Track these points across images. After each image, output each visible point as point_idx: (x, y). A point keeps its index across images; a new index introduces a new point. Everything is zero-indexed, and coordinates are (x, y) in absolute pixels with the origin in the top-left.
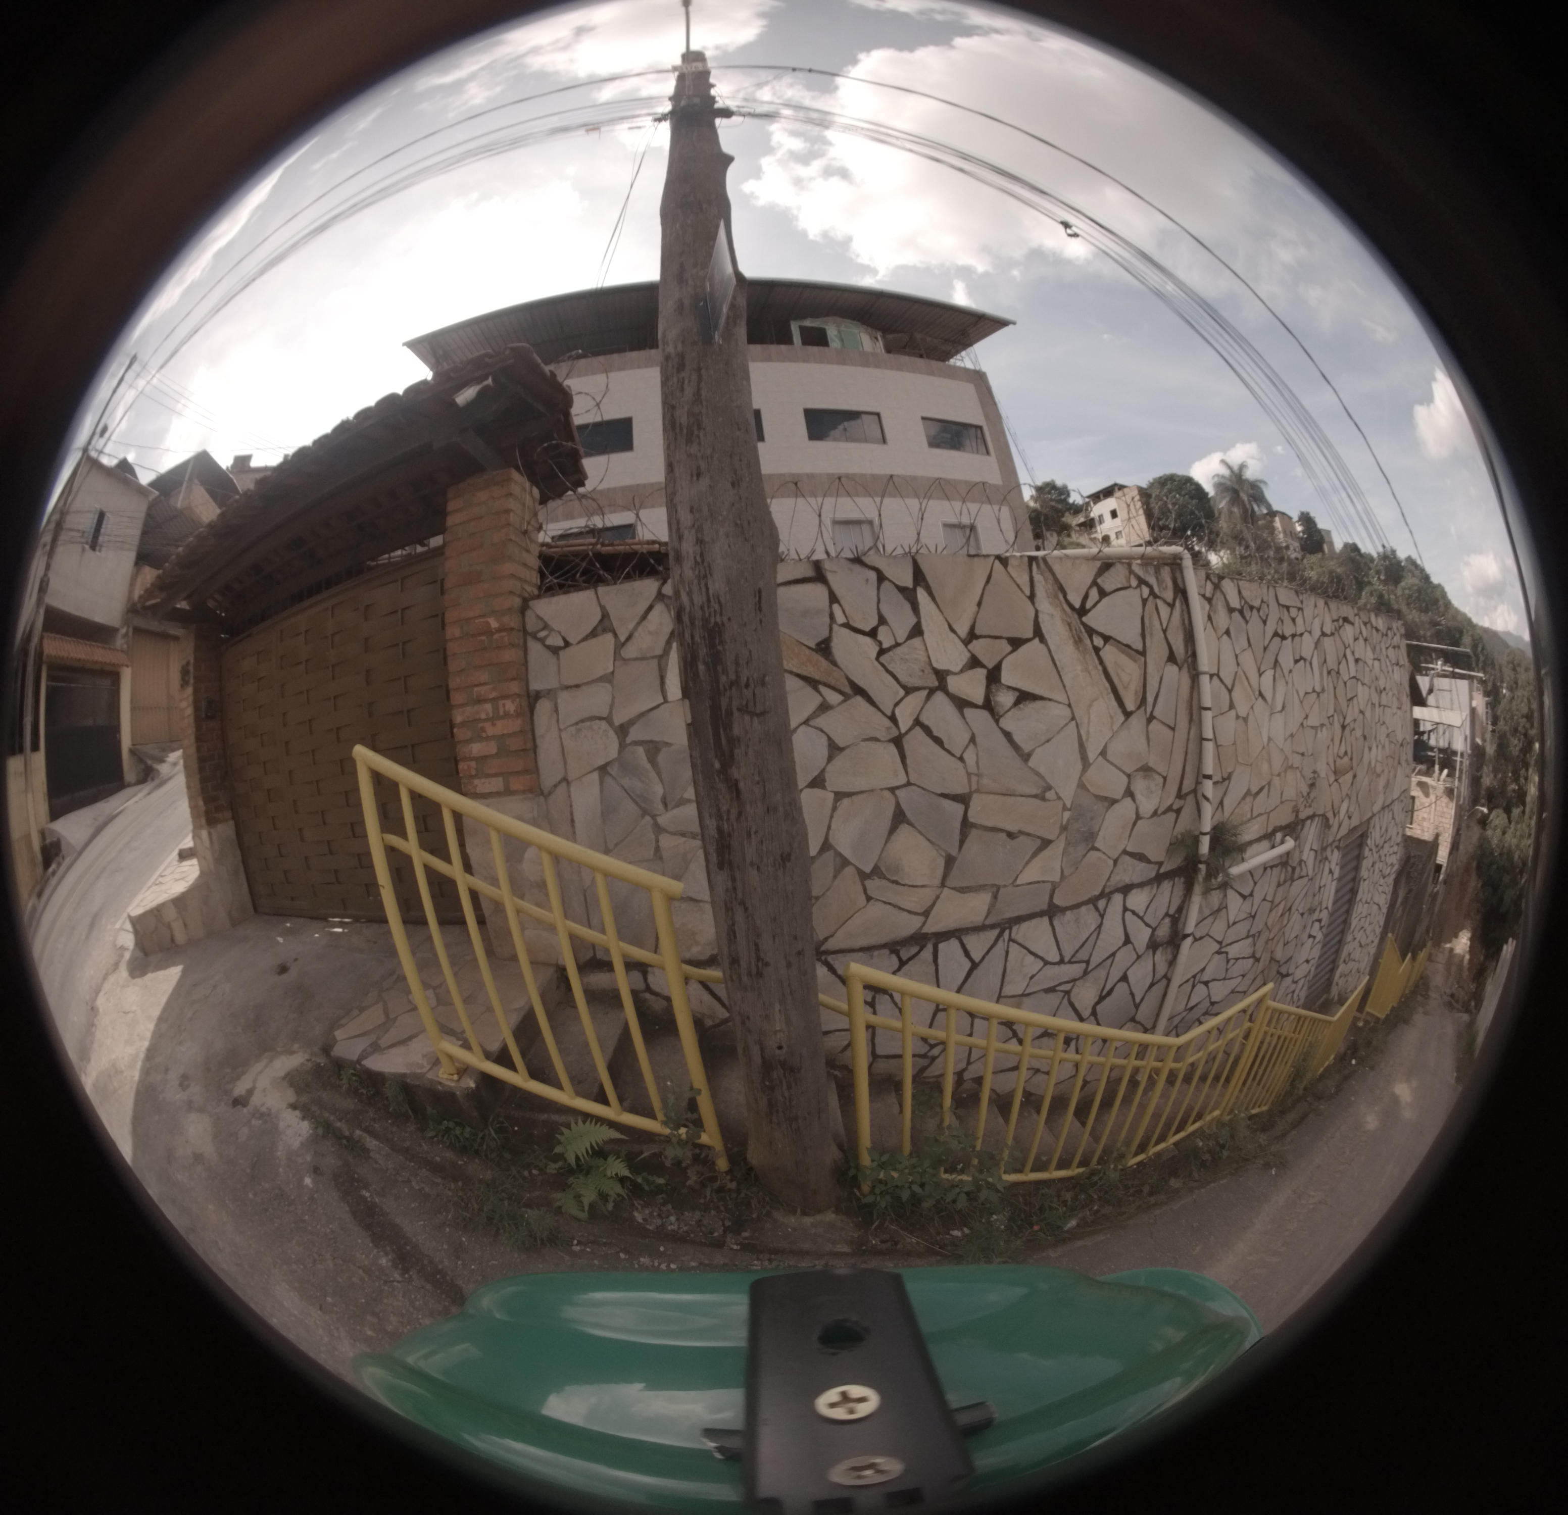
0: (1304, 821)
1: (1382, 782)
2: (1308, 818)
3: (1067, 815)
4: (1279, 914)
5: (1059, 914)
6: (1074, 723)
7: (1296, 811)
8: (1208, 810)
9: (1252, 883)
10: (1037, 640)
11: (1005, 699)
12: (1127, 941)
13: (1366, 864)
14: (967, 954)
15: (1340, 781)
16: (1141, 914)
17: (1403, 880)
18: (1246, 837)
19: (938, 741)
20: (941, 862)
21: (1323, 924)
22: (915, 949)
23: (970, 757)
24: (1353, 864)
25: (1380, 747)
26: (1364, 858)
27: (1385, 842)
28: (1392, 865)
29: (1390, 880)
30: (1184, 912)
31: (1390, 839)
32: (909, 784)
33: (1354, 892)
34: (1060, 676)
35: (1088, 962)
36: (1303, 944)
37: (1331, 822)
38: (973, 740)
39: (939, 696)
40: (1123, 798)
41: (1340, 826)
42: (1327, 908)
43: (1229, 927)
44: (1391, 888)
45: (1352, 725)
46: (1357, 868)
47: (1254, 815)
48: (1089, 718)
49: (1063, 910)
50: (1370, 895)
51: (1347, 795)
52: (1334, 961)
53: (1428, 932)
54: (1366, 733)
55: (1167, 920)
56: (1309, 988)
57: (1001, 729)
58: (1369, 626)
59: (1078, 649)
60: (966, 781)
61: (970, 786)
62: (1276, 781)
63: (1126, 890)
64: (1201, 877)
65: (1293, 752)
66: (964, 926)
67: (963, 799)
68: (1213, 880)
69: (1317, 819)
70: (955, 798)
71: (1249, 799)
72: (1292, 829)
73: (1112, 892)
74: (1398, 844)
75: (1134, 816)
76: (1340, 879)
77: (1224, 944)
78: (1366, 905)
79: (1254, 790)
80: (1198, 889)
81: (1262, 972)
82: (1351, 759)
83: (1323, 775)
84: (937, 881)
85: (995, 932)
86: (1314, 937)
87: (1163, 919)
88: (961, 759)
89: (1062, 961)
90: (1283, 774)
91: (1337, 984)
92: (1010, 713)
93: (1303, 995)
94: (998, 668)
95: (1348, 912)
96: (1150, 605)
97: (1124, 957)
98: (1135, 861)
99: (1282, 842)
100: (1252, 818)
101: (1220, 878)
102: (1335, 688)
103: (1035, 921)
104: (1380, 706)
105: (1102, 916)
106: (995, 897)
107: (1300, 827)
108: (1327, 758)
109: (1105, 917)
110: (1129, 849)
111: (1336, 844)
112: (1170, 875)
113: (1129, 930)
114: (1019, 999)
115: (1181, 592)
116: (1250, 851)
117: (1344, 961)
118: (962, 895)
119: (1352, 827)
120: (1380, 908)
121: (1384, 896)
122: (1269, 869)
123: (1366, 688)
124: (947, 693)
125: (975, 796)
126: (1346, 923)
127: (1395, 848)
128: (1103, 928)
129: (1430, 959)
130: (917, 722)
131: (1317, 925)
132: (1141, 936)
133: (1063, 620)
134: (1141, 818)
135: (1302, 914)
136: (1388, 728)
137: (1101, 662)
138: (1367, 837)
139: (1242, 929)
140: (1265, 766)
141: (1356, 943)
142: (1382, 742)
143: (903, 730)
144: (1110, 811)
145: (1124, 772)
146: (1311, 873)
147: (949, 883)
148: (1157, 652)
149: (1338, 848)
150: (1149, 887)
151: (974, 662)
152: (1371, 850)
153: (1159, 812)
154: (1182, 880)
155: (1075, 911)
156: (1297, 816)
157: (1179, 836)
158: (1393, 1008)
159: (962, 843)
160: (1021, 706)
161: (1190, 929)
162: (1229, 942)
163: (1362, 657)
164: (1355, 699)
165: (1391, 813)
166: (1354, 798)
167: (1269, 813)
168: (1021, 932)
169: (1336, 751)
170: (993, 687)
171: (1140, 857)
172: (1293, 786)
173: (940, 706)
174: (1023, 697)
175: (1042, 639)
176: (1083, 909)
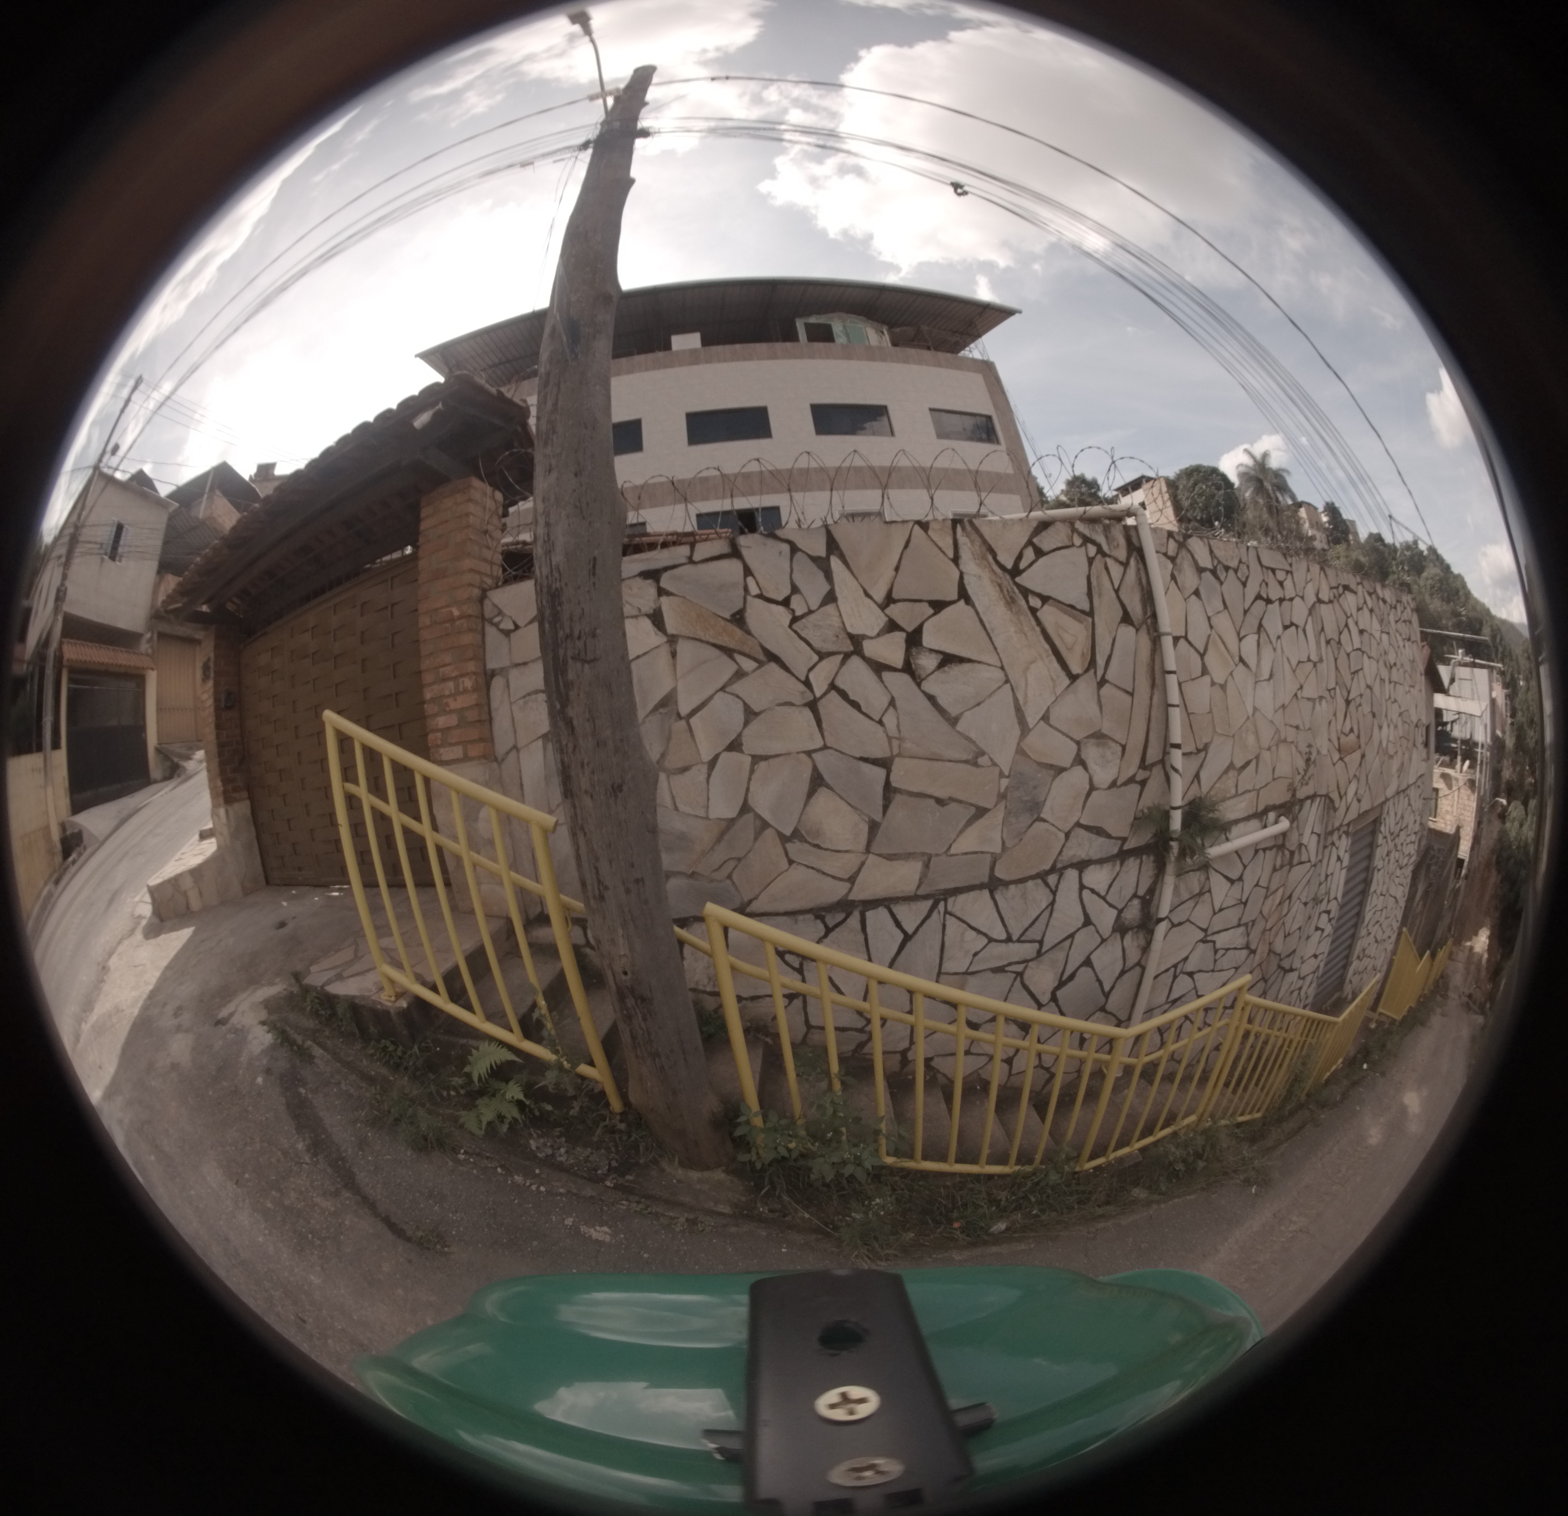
0: (1302, 802)
1: (1395, 765)
2: (1307, 798)
3: (1005, 782)
4: (1277, 902)
5: (1000, 888)
6: (1008, 685)
7: (1293, 790)
8: (1178, 784)
9: (1241, 867)
10: (962, 602)
11: (928, 662)
12: (1088, 922)
13: (1380, 853)
14: (898, 924)
15: (1346, 759)
16: (1103, 894)
17: (1423, 873)
18: (1231, 816)
19: (855, 705)
20: (865, 828)
21: (1332, 915)
22: (840, 916)
23: (890, 720)
24: (1366, 852)
25: (1392, 727)
26: (1378, 846)
27: (1401, 830)
28: (1410, 855)
29: (1408, 871)
30: (1157, 893)
31: (1407, 827)
32: (825, 747)
33: (1367, 882)
34: (990, 638)
35: (1041, 942)
36: (1308, 937)
37: (1337, 805)
38: (893, 703)
39: (856, 661)
40: (1072, 766)
41: (1348, 809)
42: (1336, 898)
43: (1215, 913)
44: (1409, 880)
45: (1358, 700)
46: (1370, 857)
47: (1240, 792)
48: (1026, 681)
49: (1005, 884)
50: (1386, 886)
51: (1355, 776)
52: (1347, 957)
53: (1449, 929)
54: (1374, 710)
55: (1136, 902)
56: (1319, 985)
57: (924, 692)
58: (1374, 596)
59: (1011, 610)
60: (887, 744)
61: (891, 750)
62: (1266, 755)
63: (1081, 866)
64: (1175, 856)
65: (1286, 725)
66: (894, 895)
67: (884, 763)
68: (1188, 860)
69: (1318, 799)
70: (875, 762)
71: (1232, 774)
72: (1288, 808)
73: (1066, 868)
74: (1415, 833)
75: (1088, 787)
76: (1349, 869)
77: (1209, 932)
78: (1382, 897)
79: (1238, 767)
80: (1170, 869)
81: (1260, 965)
82: (1358, 737)
83: (1324, 751)
84: (861, 847)
85: (929, 903)
86: (1323, 930)
87: (1130, 900)
88: (880, 723)
89: (1009, 939)
90: (1274, 748)
91: (1351, 982)
92: (933, 676)
93: (1312, 992)
94: (918, 631)
95: (1361, 904)
96: (1098, 564)
97: (1086, 939)
98: (1092, 835)
99: (1276, 823)
100: (1237, 795)
101: (1197, 859)
102: (1336, 660)
103: (973, 894)
104: (1390, 682)
105: (1054, 893)
106: (927, 866)
107: (1297, 807)
108: (1329, 734)
109: (1058, 894)
110: (1082, 822)
111: (1345, 828)
112: (1136, 852)
113: (1088, 911)
114: (959, 978)
115: (1136, 550)
116: (1235, 830)
117: (1358, 957)
118: (889, 862)
119: (1361, 812)
120: (1397, 902)
121: (1402, 888)
122: (1261, 853)
123: (1374, 663)
124: (864, 657)
125: (897, 760)
126: (1359, 915)
127: (1413, 838)
128: (1056, 906)
129: (1451, 957)
130: (833, 686)
131: (1325, 917)
132: (1106, 918)
133: (992, 581)
134: (1097, 789)
135: (1305, 904)
136: (1400, 707)
137: (1039, 623)
138: (1381, 823)
139: (1232, 916)
140: (1250, 739)
141: (1371, 939)
142: (1395, 721)
143: (818, 694)
144: (1057, 780)
145: (1072, 739)
146: (1313, 859)
147: (874, 849)
148: (1107, 612)
149: (1347, 833)
150: (1111, 863)
151: (892, 626)
152: (1385, 837)
153: (1119, 783)
154: (1152, 858)
155: (1020, 886)
156: (1294, 795)
157: (1146, 811)
158: (1411, 1008)
159: (885, 808)
160: (946, 668)
161: (1164, 912)
162: (1216, 929)
163: (1368, 628)
164: (1361, 673)
165: (1406, 799)
166: (1363, 780)
167: (1258, 791)
168: (960, 904)
169: (1339, 728)
170: (914, 651)
171: (1099, 831)
172: (1286, 762)
173: (856, 671)
174: (948, 660)
175: (968, 601)
176: (1030, 884)
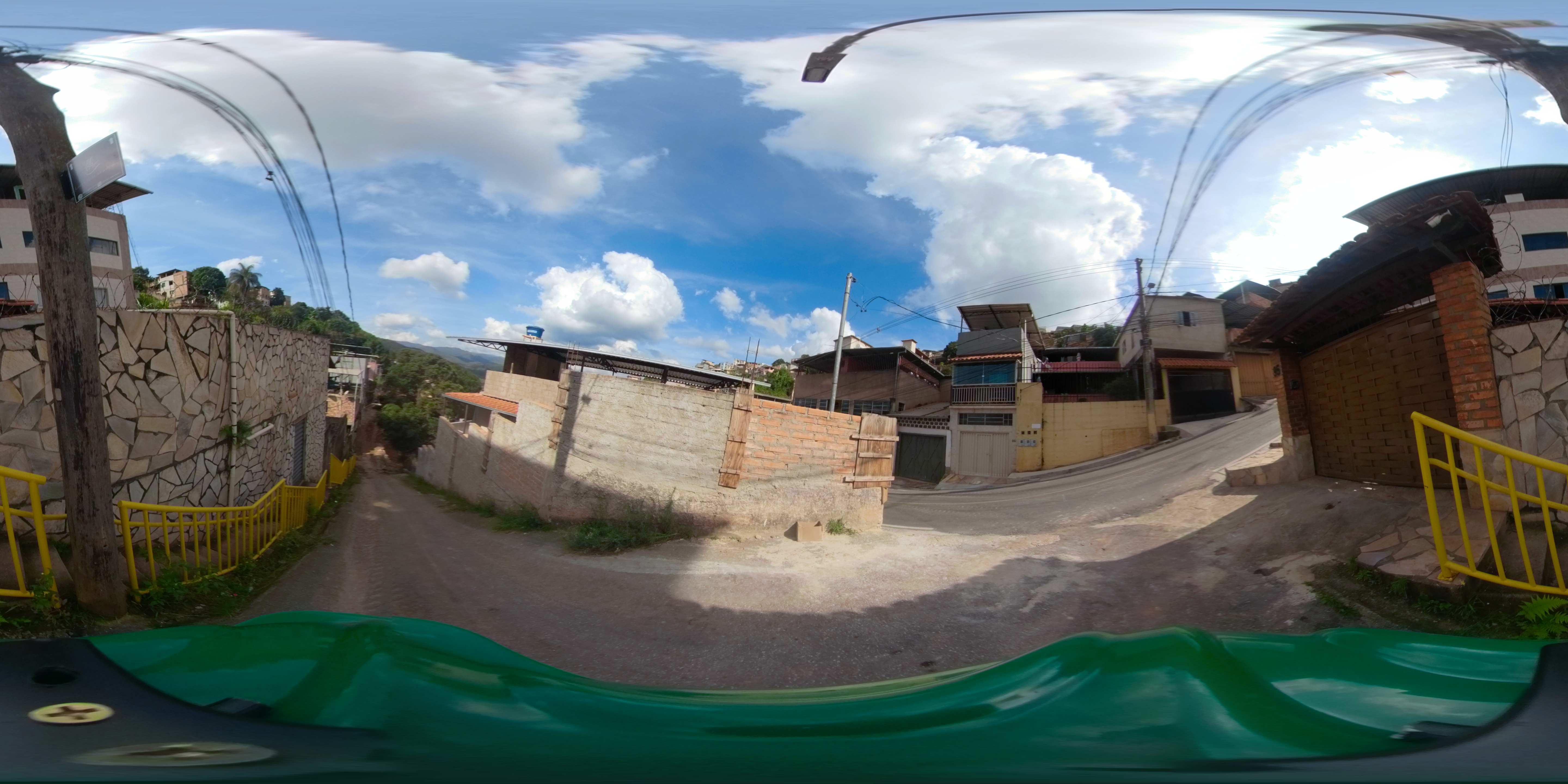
0: (276, 416)
1: (312, 399)
2: (278, 415)
3: (177, 423)
4: (271, 453)
5: (177, 465)
6: (179, 384)
7: (272, 413)
8: (235, 416)
9: (257, 443)
10: (166, 350)
11: (152, 376)
12: (208, 472)
13: (308, 430)
14: (142, 487)
15: (292, 400)
16: (212, 460)
17: (330, 433)
18: (250, 426)
19: (124, 395)
20: (127, 448)
21: (292, 454)
22: (120, 487)
23: (138, 402)
24: (302, 430)
25: (311, 385)
26: (307, 427)
27: (316, 420)
28: (323, 428)
29: (323, 434)
30: (230, 457)
31: (318, 418)
32: (112, 415)
33: (304, 441)
34: (174, 365)
35: (193, 483)
36: (284, 463)
37: (289, 416)
38: (139, 394)
39: (125, 376)
40: (199, 414)
41: (293, 417)
42: (292, 449)
43: (249, 460)
44: (323, 437)
45: (298, 379)
46: (304, 432)
48: (186, 383)
49: (180, 463)
50: (313, 441)
51: (296, 405)
52: (302, 467)
53: (357, 453)
54: (304, 381)
55: (223, 461)
57: (150, 389)
58: (311, 341)
59: (183, 354)
60: (136, 412)
61: (138, 414)
62: (262, 402)
63: (204, 451)
64: (235, 443)
65: (270, 391)
66: (139, 475)
67: (135, 420)
68: (240, 443)
69: (281, 415)
70: (132, 420)
71: (251, 410)
72: (271, 420)
73: (199, 453)
74: (323, 420)
75: (204, 421)
76: (296, 436)
77: (249, 468)
78: (312, 445)
79: (253, 407)
80: (234, 447)
82: (297, 391)
83: (284, 398)
84: (126, 457)
85: (153, 476)
87: (220, 462)
88: (134, 403)
89: (182, 484)
90: (266, 399)
92: (154, 382)
94: (149, 362)
95: (303, 449)
96: (214, 335)
97: (208, 478)
98: (206, 439)
99: (267, 426)
100: (254, 417)
101: (243, 442)
102: (291, 365)
103: (168, 469)
104: (312, 370)
105: (196, 463)
106: (151, 460)
107: (275, 419)
108: (286, 392)
110: (203, 435)
111: (293, 423)
112: (221, 443)
113: (208, 468)
114: (167, 502)
115: (228, 330)
116: (253, 431)
117: (308, 467)
118: (137, 462)
119: (299, 416)
120: (319, 445)
121: (321, 441)
122: (263, 436)
123: (306, 365)
124: (128, 374)
125: (140, 418)
126: (304, 452)
127: (322, 422)
128: (197, 468)
129: (359, 459)
130: (116, 387)
131: (288, 455)
132: (213, 469)
133: (177, 341)
134: (207, 422)
135: (281, 452)
136: (314, 379)
137: (191, 359)
138: (307, 419)
140: (257, 397)
141: (313, 459)
143: (110, 391)
144: (194, 420)
145: (200, 404)
146: (283, 436)
147: (131, 457)
148: (214, 354)
149: (294, 425)
150: (213, 449)
151: (140, 360)
152: (310, 424)
153: (215, 418)
154: (227, 444)
155: (184, 463)
156: (273, 415)
157: (224, 427)
159: (135, 439)
160: (159, 378)
161: (234, 464)
162: (251, 466)
163: (305, 353)
164: (300, 369)
165: (318, 410)
166: (299, 406)
167: (259, 415)
168: (163, 474)
169: (290, 389)
170: (147, 371)
171: (208, 437)
172: (270, 404)
173: (126, 380)
174: (160, 375)
175: (168, 350)
176: (188, 461)
